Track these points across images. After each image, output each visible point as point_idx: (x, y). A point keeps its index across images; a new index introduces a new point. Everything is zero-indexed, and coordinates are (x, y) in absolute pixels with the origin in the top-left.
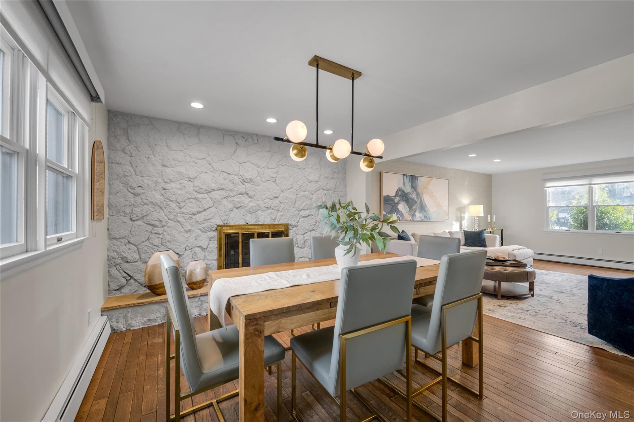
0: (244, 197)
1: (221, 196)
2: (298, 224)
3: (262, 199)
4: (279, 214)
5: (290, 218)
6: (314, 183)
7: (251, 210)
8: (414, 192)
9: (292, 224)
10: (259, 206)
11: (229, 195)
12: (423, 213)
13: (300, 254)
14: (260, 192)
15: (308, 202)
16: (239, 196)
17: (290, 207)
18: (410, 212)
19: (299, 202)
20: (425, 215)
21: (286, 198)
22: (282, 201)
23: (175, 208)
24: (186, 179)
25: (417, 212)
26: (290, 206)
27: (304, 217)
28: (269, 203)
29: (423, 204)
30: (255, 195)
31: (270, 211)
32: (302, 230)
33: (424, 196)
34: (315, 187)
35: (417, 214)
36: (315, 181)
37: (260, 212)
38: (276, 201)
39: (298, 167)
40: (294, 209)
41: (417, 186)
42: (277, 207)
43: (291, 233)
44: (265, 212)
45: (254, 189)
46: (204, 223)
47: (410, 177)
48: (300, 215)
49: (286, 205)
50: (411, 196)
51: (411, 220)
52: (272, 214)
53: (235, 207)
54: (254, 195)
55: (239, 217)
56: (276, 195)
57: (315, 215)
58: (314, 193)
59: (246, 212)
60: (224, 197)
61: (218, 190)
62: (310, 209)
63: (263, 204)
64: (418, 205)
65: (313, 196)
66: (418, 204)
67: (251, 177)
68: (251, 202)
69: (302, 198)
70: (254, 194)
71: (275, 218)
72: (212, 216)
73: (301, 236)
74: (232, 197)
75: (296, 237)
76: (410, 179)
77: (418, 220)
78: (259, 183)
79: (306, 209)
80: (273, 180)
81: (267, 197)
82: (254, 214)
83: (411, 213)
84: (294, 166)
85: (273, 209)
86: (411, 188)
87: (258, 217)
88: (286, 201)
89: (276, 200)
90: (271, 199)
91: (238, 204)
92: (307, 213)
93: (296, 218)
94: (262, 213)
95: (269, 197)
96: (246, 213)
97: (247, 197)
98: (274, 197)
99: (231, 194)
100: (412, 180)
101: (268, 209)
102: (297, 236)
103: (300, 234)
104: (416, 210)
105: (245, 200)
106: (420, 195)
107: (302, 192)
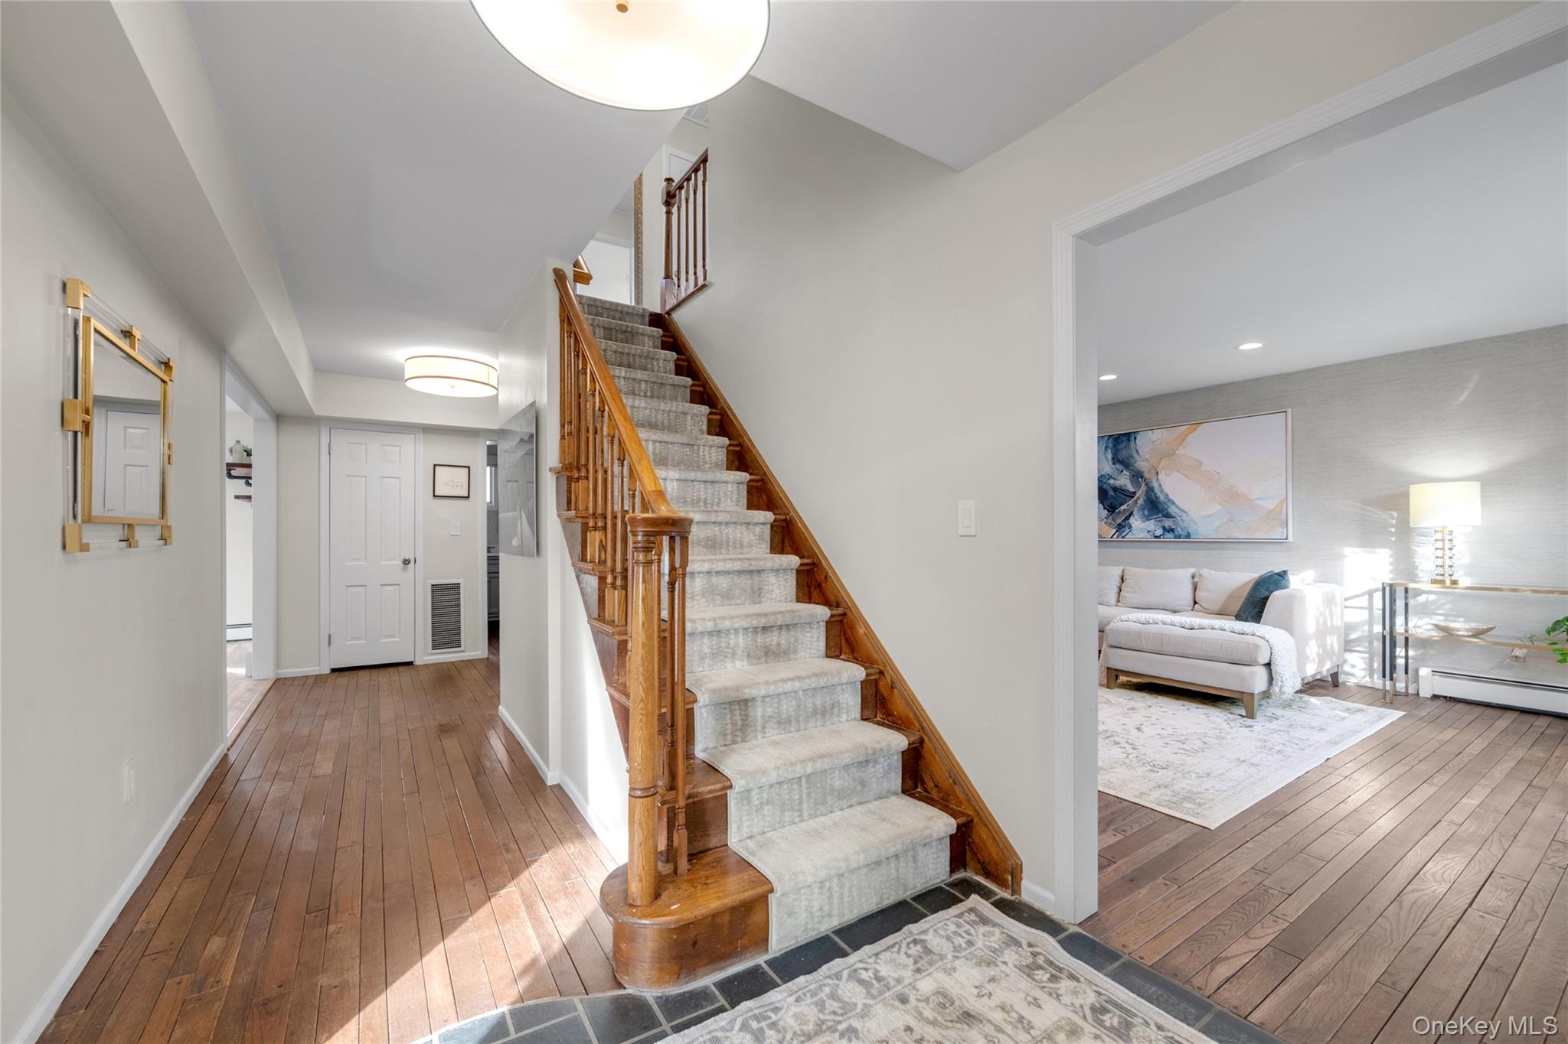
8: (1125, 472)
12: (1160, 521)
18: (1111, 518)
20: (1168, 523)
25: (1136, 516)
29: (1157, 498)
33: (1160, 476)
35: (1136, 522)
41: (1135, 455)
47: (1108, 439)
50: (1112, 481)
51: (1114, 537)
64: (1141, 501)
66: (1138, 498)
76: (1110, 445)
77: (1142, 536)
83: (1114, 520)
86: (1114, 464)
100: (1115, 446)
104: (1131, 514)
106: (1146, 475)
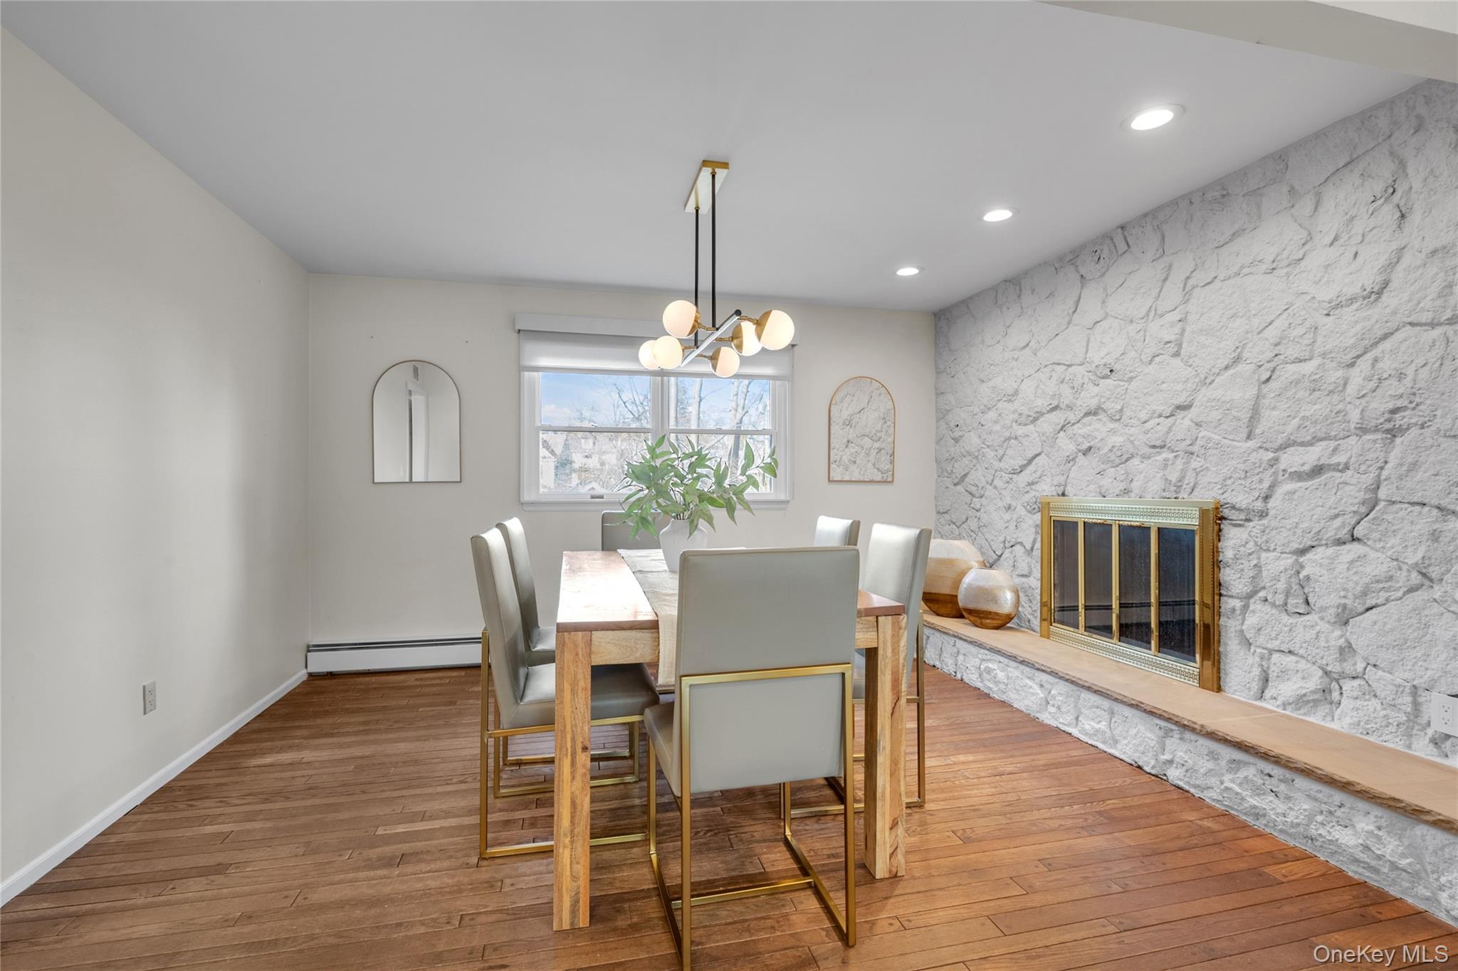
0: (1100, 420)
1: (1053, 426)
2: (1269, 506)
3: (1139, 419)
4: (1195, 463)
5: (1229, 482)
6: (1355, 306)
7: (1113, 457)
9: (1237, 506)
10: (1132, 442)
11: (1068, 421)
13: (1273, 634)
14: (1135, 397)
15: (1317, 407)
16: (1086, 420)
17: (1231, 437)
19: (1275, 413)
21: (1213, 404)
22: (1200, 419)
23: (991, 461)
24: (1004, 399)
26: (1231, 433)
27: (1298, 476)
28: (1156, 432)
30: (1125, 409)
31: (1166, 455)
32: (1285, 533)
34: (1359, 327)
36: (1352, 300)
37: (1136, 461)
38: (1184, 422)
39: (1264, 267)
40: (1250, 443)
42: (1185, 443)
43: (1232, 539)
44: (1150, 461)
45: (1118, 394)
46: (1028, 492)
48: (1282, 466)
49: (1216, 431)
52: (1169, 467)
53: (1079, 451)
54: (1121, 410)
55: (1088, 478)
56: (1181, 400)
57: (1363, 468)
58: (1358, 357)
59: (1103, 464)
60: (1059, 427)
61: (1048, 412)
62: (1335, 438)
63: (1141, 436)
65: (1355, 372)
67: (1109, 360)
68: (1113, 432)
69: (1289, 394)
70: (1119, 408)
71: (1180, 481)
72: (1038, 474)
73: (1278, 559)
74: (1074, 424)
75: (1259, 558)
78: (1131, 372)
79: (1309, 438)
80: (1172, 348)
81: (1154, 411)
82: (1121, 470)
84: (1246, 271)
85: (1173, 452)
87: (1130, 477)
88: (1215, 415)
89: (1183, 418)
90: (1167, 417)
91: (1082, 442)
92: (1312, 456)
93: (1256, 478)
94: (1142, 466)
95: (1160, 409)
96: (1103, 466)
97: (1105, 419)
98: (1173, 406)
99: (1072, 418)
101: (1158, 450)
102: (1264, 555)
103: (1279, 549)
105: (1098, 428)
107: (1289, 367)
